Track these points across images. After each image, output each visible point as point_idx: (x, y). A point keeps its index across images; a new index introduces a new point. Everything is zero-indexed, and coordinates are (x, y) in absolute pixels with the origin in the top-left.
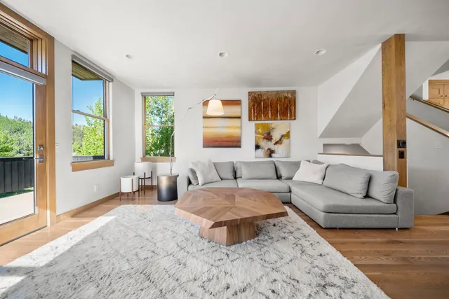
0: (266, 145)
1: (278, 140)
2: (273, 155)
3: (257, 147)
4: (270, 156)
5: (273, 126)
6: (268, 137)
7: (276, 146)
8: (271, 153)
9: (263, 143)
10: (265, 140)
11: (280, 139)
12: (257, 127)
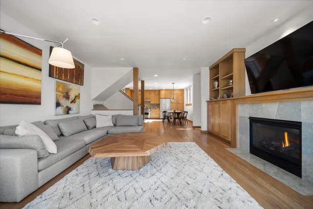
0: (65, 103)
1: (73, 99)
2: (70, 112)
3: (58, 105)
4: (68, 113)
5: (70, 87)
6: (67, 97)
7: (72, 104)
8: (68, 110)
9: (63, 102)
10: (64, 99)
11: (75, 99)
12: (58, 85)
